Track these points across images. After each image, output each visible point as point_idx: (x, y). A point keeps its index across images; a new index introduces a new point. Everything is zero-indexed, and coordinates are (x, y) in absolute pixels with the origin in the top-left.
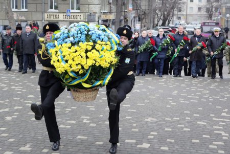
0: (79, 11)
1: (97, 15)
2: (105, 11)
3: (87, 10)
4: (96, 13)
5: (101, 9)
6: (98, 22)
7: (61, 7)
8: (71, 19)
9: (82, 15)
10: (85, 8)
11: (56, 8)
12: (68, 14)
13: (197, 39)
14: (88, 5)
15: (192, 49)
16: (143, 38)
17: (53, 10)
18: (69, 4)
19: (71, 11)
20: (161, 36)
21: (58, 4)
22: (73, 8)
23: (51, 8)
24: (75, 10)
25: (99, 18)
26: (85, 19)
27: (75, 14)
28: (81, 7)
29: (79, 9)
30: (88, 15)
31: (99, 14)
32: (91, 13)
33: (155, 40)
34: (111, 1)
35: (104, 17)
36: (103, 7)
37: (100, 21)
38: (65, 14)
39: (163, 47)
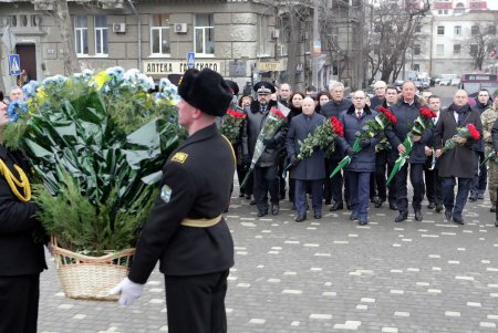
0: (212, 56)
1: (249, 63)
2: (266, 55)
3: (230, 52)
4: (247, 58)
5: (257, 50)
6: (252, 76)
7: (176, 48)
9: (218, 62)
10: (223, 50)
11: (166, 50)
12: (191, 61)
13: (456, 116)
14: (230, 44)
16: (306, 116)
17: (160, 55)
18: (192, 42)
19: (197, 55)
20: (359, 112)
21: (169, 42)
22: (200, 51)
23: (156, 50)
24: (203, 55)
25: (252, 69)
26: (226, 71)
27: (204, 62)
28: (217, 47)
29: (212, 52)
30: (231, 64)
31: (253, 62)
32: (236, 60)
33: (344, 122)
34: (277, 34)
35: (263, 67)
36: (261, 47)
37: (255, 76)
38: (184, 62)
39: (367, 141)
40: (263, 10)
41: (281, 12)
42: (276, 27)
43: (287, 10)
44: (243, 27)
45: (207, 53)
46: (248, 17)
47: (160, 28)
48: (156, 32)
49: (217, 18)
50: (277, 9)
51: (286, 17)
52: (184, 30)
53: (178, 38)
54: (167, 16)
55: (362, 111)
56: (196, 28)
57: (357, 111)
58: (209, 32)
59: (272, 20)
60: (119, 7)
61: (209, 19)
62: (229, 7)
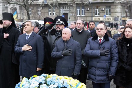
1: (119, 18)
2: (124, 16)
3: (114, 15)
5: (122, 15)
6: (120, 21)
7: (101, 14)
8: (106, 20)
9: (111, 18)
10: (113, 14)
12: (105, 17)
14: (114, 13)
17: (97, 16)
18: (105, 13)
19: (106, 16)
21: (99, 13)
22: (107, 15)
23: (96, 14)
24: (108, 16)
25: (120, 19)
26: (113, 20)
27: (108, 18)
28: (111, 14)
29: (110, 15)
30: (115, 18)
31: (120, 18)
32: (116, 17)
34: (127, 11)
35: (123, 19)
36: (123, 14)
37: (121, 21)
38: (103, 18)
40: (124, 5)
41: (128, 5)
42: (127, 9)
43: (130, 5)
44: (118, 9)
45: (109, 15)
46: (119, 6)
47: (97, 9)
48: (96, 10)
49: (112, 7)
50: (127, 4)
51: (130, 6)
52: (103, 9)
53: (102, 12)
54: (99, 6)
56: (106, 9)
58: (110, 10)
59: (126, 7)
60: (88, 4)
61: (110, 7)
62: (115, 4)
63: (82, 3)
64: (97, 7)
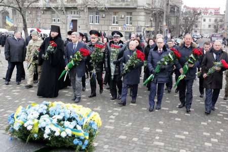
1: (143, 28)
2: (148, 26)
3: (137, 24)
4: (142, 26)
5: (146, 24)
6: (143, 32)
7: (120, 22)
8: (126, 30)
9: (133, 27)
10: (135, 23)
11: (117, 23)
12: (125, 26)
13: (215, 55)
14: (137, 22)
15: (207, 71)
17: (115, 24)
18: (125, 21)
19: (127, 25)
20: (160, 50)
21: (118, 20)
23: (114, 23)
24: (128, 25)
26: (135, 30)
27: (129, 27)
28: (133, 23)
29: (131, 24)
30: (137, 28)
32: (139, 27)
33: (151, 55)
34: (152, 19)
35: (147, 29)
37: (145, 32)
38: (122, 27)
39: (163, 67)
40: (148, 12)
41: (154, 12)
42: (152, 17)
44: (141, 17)
46: (143, 13)
48: (114, 17)
49: (133, 14)
50: (152, 11)
51: (155, 14)
52: (123, 17)
53: (121, 19)
54: (118, 12)
55: (162, 49)
56: (126, 16)
57: (159, 49)
58: (131, 18)
59: (151, 15)
60: (103, 9)
61: (131, 13)
62: (137, 10)
63: (96, 8)
64: (115, 14)
